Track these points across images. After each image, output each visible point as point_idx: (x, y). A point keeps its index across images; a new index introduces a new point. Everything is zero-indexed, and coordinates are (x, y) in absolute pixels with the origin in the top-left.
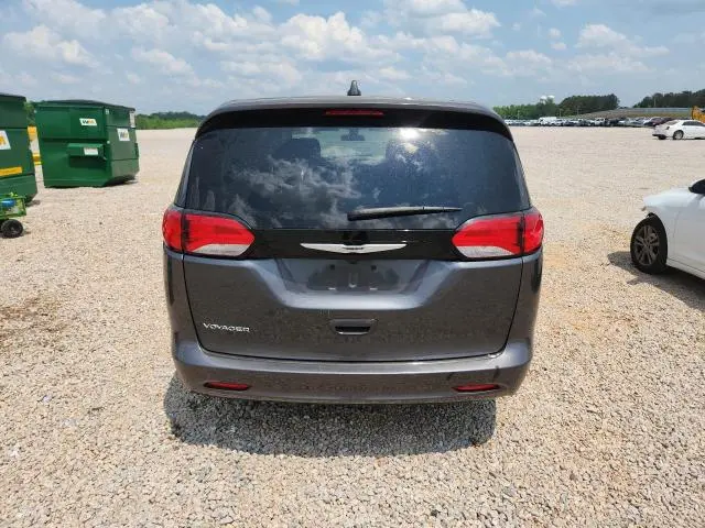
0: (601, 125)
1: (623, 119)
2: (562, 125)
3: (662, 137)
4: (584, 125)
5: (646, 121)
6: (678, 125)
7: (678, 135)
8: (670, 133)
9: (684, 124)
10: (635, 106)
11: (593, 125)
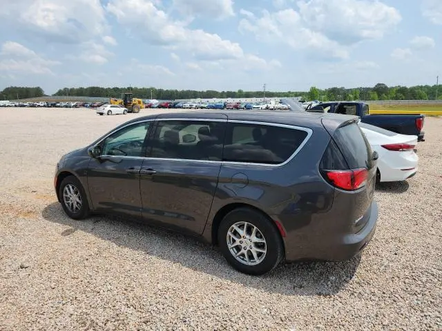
0: (44, 106)
1: (58, 103)
2: (16, 106)
3: (101, 114)
4: (33, 106)
5: (73, 105)
6: (108, 107)
7: (109, 113)
8: (105, 112)
9: (111, 107)
10: (55, 95)
11: (39, 106)
